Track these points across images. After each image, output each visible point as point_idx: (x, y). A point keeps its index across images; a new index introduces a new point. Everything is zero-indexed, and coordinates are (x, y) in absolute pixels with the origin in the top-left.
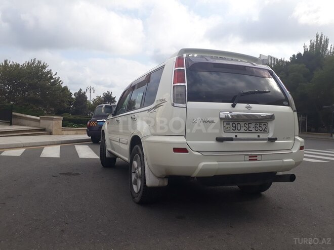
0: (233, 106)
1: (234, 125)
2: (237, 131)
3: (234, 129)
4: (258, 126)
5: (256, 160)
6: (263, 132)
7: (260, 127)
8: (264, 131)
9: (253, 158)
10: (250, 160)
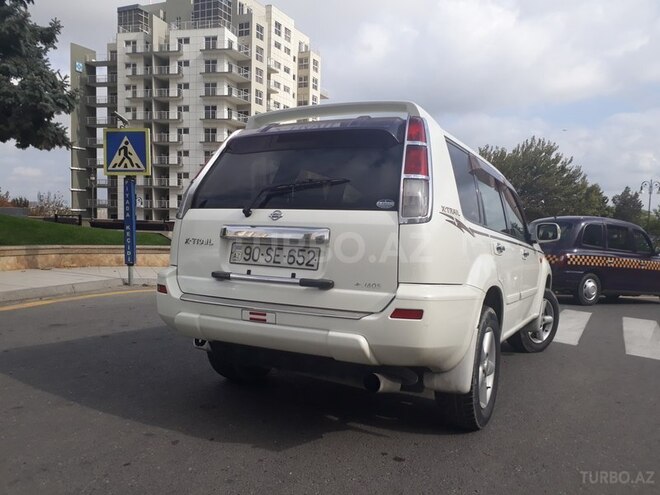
0: (247, 214)
1: (248, 251)
2: (251, 261)
3: (247, 257)
4: (296, 255)
5: (264, 321)
6: (304, 266)
7: (299, 256)
8: (307, 265)
9: (258, 317)
10: (252, 319)
